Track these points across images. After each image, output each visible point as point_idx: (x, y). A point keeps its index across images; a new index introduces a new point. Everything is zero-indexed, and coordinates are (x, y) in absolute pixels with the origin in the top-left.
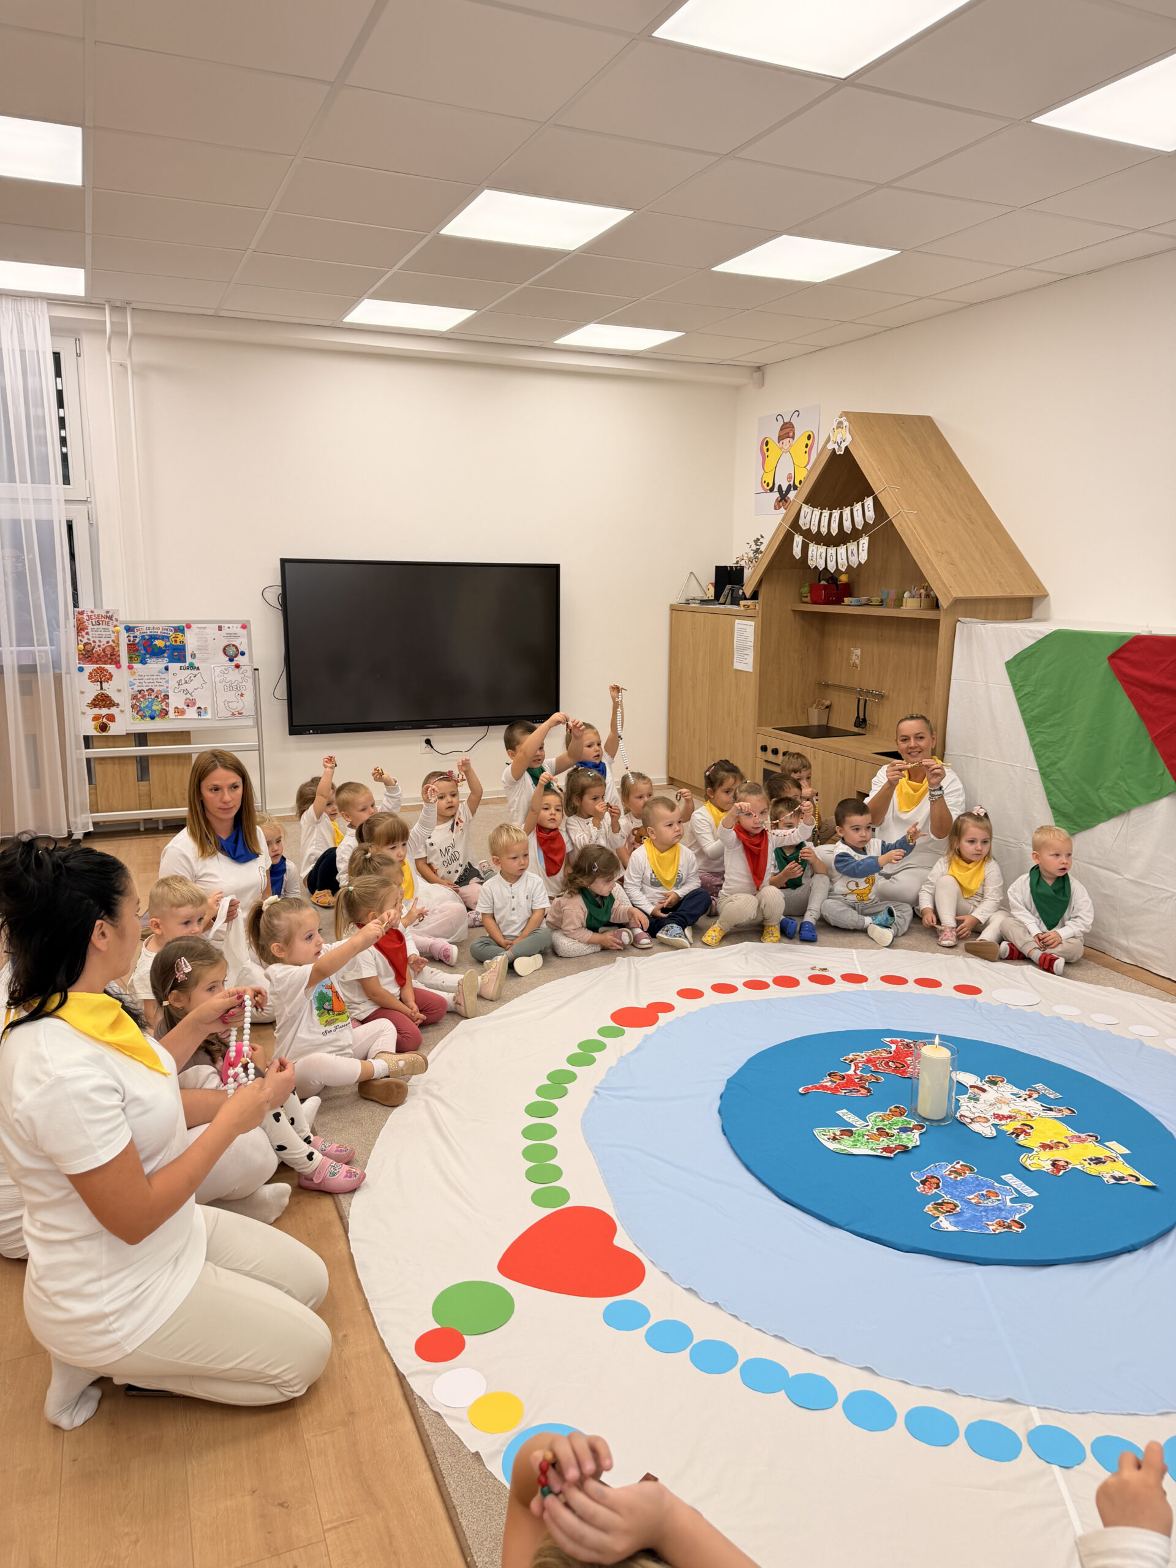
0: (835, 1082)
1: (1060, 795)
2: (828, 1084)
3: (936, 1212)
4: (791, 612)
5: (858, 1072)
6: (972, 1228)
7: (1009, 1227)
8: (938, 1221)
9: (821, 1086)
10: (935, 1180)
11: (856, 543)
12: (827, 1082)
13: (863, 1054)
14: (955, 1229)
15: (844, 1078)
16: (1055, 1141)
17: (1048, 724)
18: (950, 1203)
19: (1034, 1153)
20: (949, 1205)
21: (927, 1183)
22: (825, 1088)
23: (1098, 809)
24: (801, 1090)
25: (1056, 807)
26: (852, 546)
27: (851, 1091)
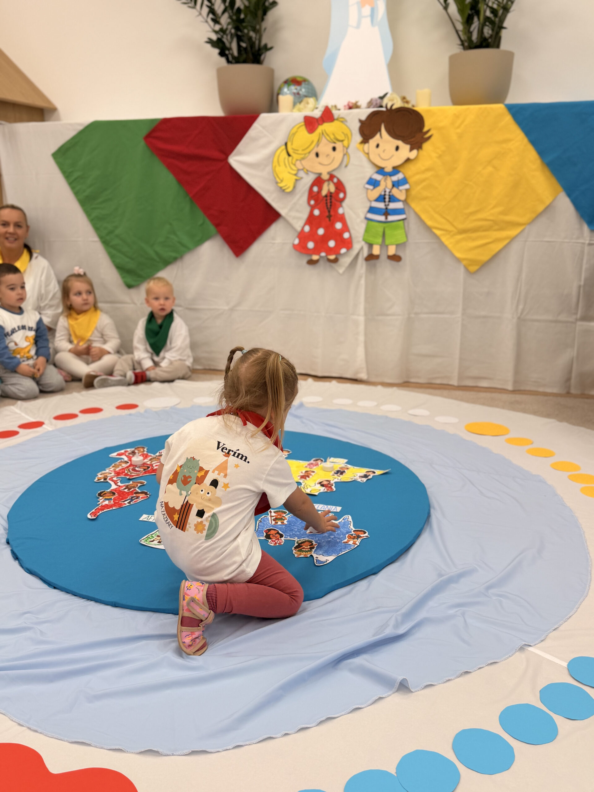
0: (111, 499)
1: (122, 256)
2: (107, 502)
3: (304, 553)
5: (119, 484)
6: (341, 550)
7: (358, 537)
8: (315, 559)
9: (102, 506)
10: (272, 532)
12: (104, 501)
13: (107, 471)
14: (331, 558)
15: (114, 494)
16: (304, 472)
17: (100, 201)
18: (305, 542)
19: (303, 484)
20: (305, 543)
21: (271, 536)
22: (106, 506)
23: (155, 260)
24: (89, 516)
25: (120, 266)
27: (132, 500)
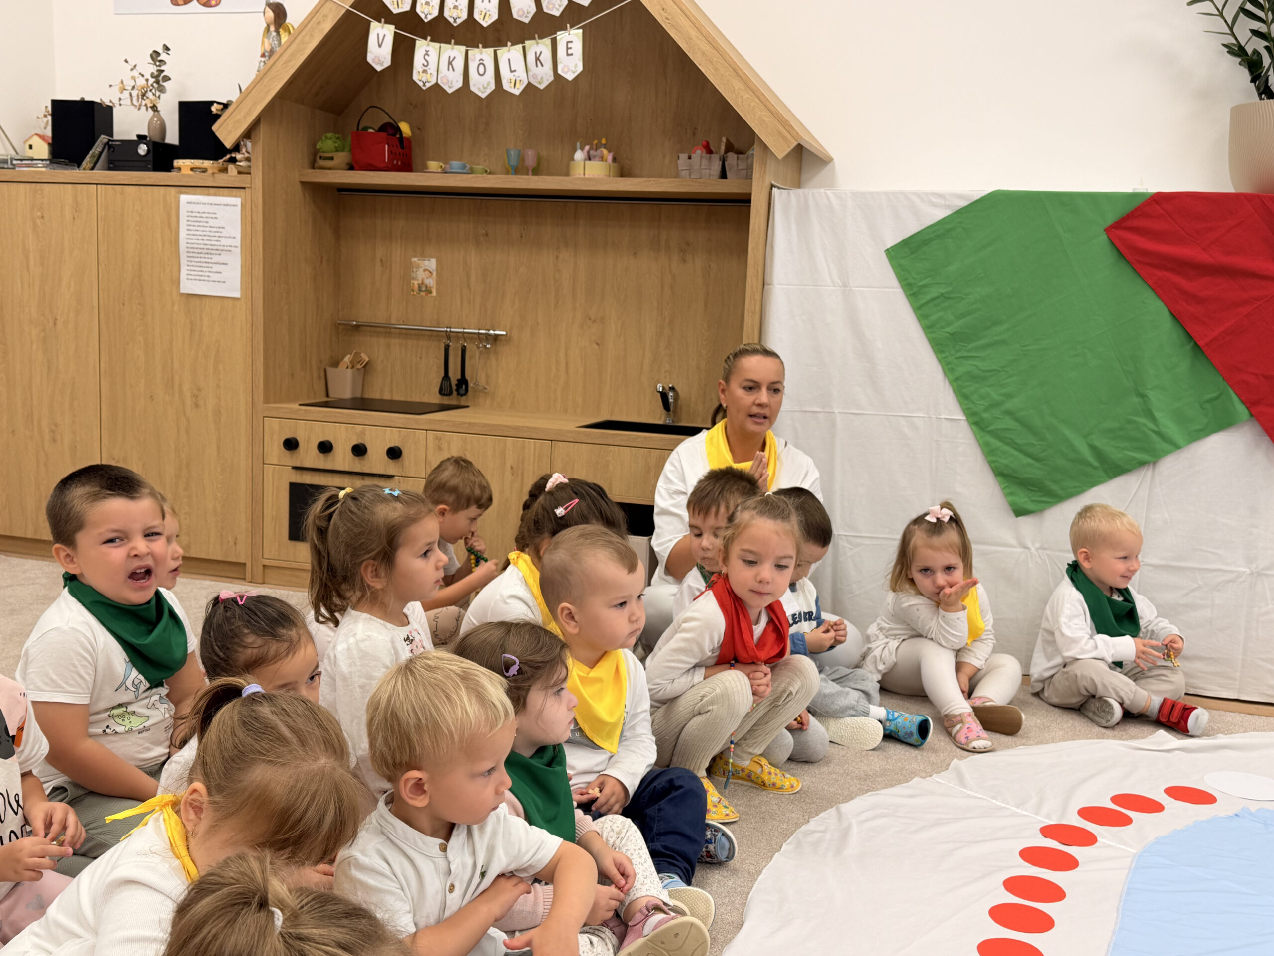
1: (1016, 453)
4: (298, 187)
11: (548, 41)
17: (982, 342)
23: (1090, 465)
25: (1006, 472)
26: (540, 47)
